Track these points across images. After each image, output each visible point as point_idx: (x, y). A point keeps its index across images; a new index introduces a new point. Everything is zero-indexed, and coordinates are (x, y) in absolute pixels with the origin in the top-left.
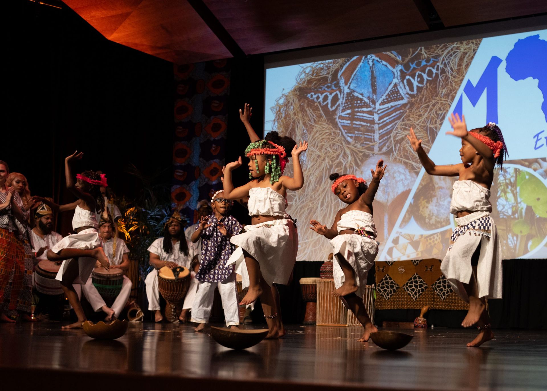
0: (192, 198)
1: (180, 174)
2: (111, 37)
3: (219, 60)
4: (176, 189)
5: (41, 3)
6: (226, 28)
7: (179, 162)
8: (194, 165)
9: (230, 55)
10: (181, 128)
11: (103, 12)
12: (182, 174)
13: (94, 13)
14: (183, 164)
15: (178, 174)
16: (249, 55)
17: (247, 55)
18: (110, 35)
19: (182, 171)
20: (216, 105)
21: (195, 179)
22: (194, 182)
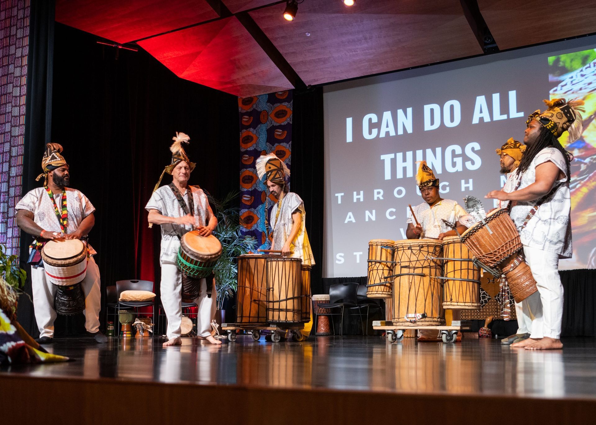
0: (259, 221)
1: (247, 199)
2: (182, 76)
3: (281, 92)
4: (244, 212)
5: (120, 47)
6: (289, 62)
7: (245, 188)
8: (260, 190)
9: (292, 87)
10: (247, 156)
11: (175, 52)
12: (249, 199)
13: (167, 54)
14: (250, 190)
15: (245, 198)
16: (309, 86)
17: (307, 86)
18: (181, 73)
19: (249, 196)
20: (280, 133)
21: (262, 203)
22: (260, 206)
